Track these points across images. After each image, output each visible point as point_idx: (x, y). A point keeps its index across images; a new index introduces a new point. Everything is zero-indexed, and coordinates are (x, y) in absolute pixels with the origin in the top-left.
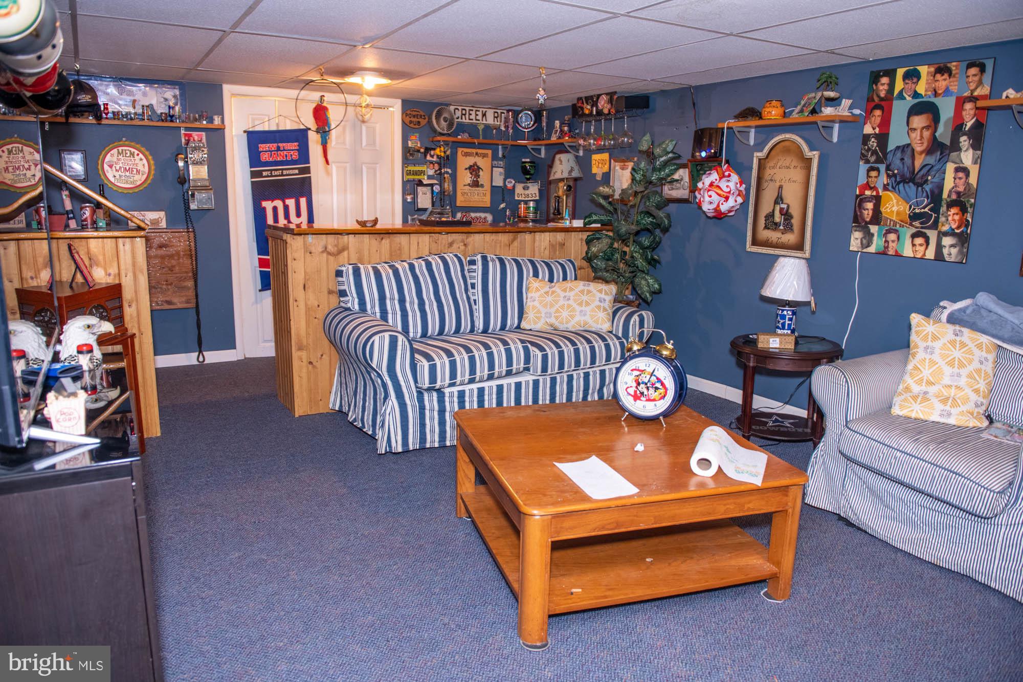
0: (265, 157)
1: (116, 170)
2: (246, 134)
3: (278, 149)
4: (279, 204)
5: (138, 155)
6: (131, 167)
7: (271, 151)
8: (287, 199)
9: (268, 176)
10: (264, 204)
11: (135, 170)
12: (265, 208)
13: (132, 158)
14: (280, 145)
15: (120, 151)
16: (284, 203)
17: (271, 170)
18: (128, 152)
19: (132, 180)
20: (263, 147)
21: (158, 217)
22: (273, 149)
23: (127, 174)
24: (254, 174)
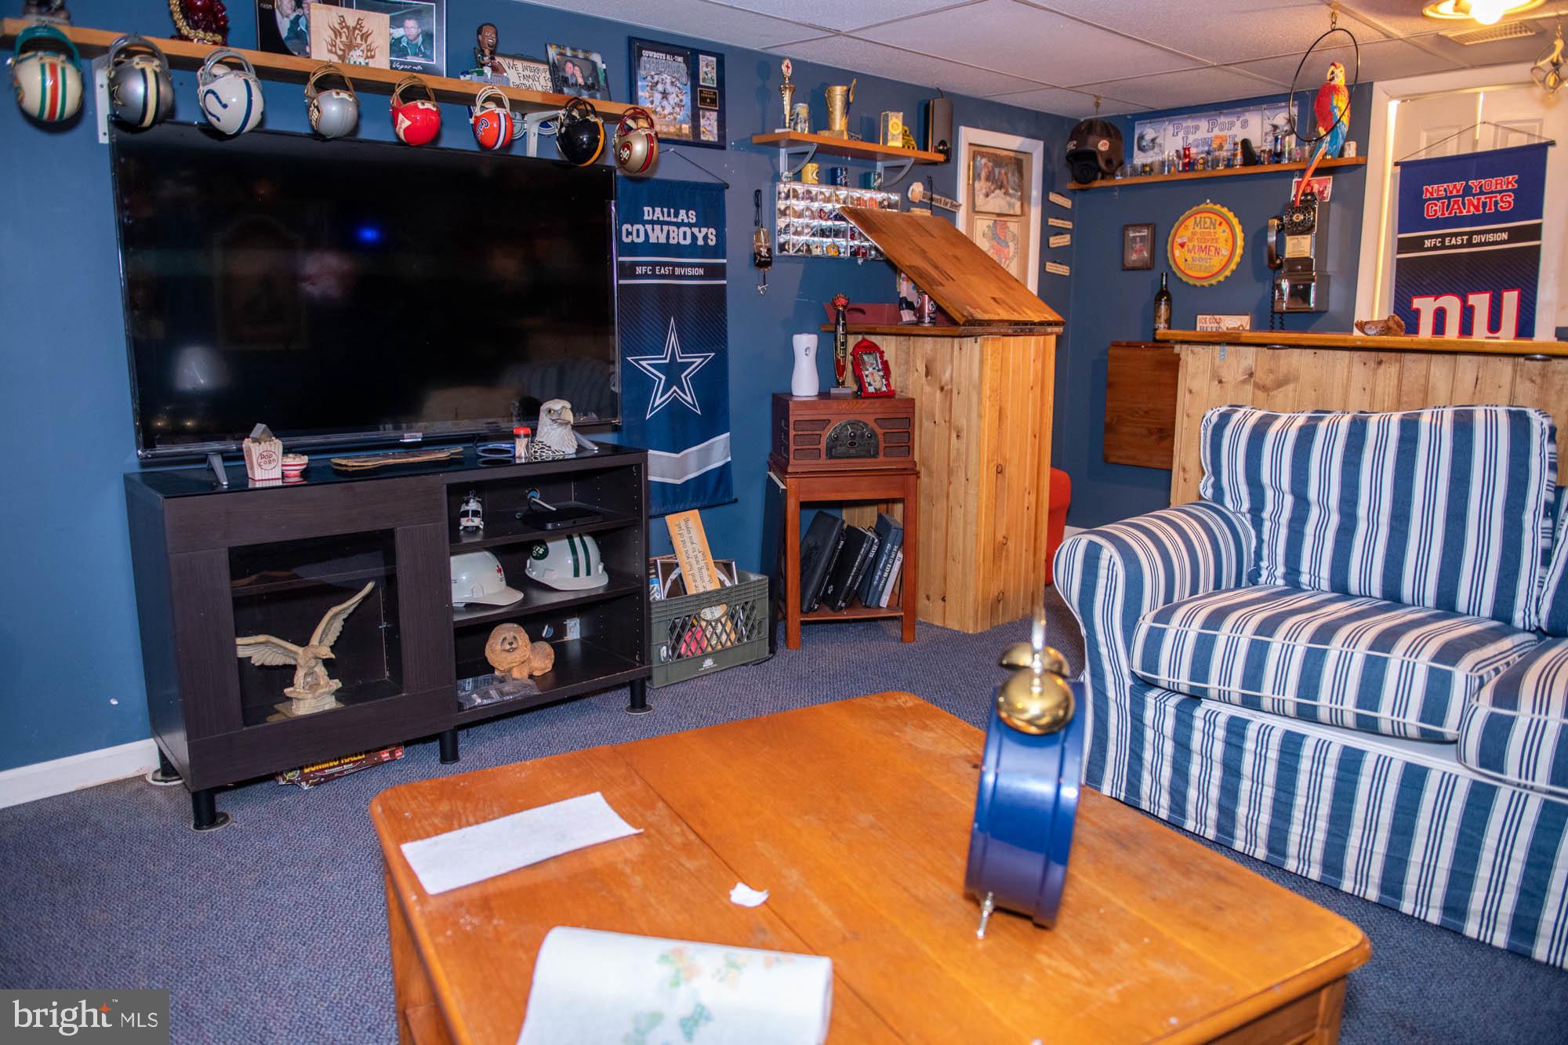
0: (1435, 210)
1: (1189, 251)
2: (1398, 168)
3: (1467, 191)
4: (1452, 305)
5: (1220, 224)
6: (1208, 244)
7: (1449, 198)
8: (1474, 293)
9: (1435, 248)
10: (1417, 303)
11: (1213, 249)
12: (1418, 311)
13: (1212, 230)
14: (1473, 183)
15: (1198, 220)
16: (1464, 301)
17: (1443, 236)
18: (1208, 220)
19: (1208, 265)
20: (1432, 190)
21: (1239, 324)
22: (1455, 193)
23: (1203, 255)
24: (1403, 245)
